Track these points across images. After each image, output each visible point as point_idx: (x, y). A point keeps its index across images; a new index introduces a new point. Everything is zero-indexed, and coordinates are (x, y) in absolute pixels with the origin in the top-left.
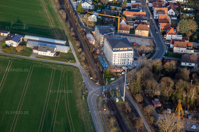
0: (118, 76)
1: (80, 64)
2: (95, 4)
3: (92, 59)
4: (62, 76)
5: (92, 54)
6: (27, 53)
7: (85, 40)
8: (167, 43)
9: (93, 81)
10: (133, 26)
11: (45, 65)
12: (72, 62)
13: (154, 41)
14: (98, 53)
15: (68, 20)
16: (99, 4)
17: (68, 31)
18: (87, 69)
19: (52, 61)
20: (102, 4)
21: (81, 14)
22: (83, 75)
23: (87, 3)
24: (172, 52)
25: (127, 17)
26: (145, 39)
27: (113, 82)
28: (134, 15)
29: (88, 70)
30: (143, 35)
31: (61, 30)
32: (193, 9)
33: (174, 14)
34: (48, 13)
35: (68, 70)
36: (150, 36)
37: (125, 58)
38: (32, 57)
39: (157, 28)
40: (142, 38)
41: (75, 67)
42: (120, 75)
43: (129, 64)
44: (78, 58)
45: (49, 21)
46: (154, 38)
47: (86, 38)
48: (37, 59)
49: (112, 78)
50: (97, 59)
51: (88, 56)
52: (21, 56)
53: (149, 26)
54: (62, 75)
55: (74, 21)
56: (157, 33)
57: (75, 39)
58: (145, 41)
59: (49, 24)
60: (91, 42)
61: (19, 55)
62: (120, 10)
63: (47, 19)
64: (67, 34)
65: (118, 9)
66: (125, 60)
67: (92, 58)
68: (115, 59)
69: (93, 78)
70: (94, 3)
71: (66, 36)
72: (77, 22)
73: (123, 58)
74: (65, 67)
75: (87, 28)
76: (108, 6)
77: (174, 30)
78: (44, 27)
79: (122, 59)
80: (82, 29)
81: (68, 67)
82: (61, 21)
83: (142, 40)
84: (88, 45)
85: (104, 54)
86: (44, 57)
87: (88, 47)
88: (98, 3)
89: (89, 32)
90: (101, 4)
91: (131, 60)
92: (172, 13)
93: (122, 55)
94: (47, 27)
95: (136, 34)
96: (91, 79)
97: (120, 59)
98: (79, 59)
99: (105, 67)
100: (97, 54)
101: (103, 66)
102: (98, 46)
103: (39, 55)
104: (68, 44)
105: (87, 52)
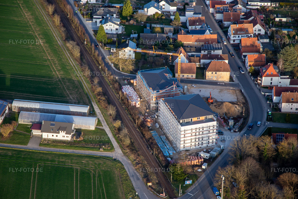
0: (197, 174)
1: (123, 152)
2: (125, 23)
3: (142, 141)
4: (94, 183)
5: (139, 128)
6: (20, 136)
7: (122, 100)
8: (267, 94)
9: (154, 190)
10: (200, 62)
11: (59, 162)
12: (108, 150)
13: (241, 91)
14: (149, 125)
15: (85, 59)
16: (132, 22)
17: (87, 82)
18: (138, 164)
19: (70, 151)
20: (137, 21)
21: (105, 45)
22: (133, 176)
23: (113, 24)
24: (278, 112)
25: (184, 45)
26: (225, 87)
27: (190, 189)
28: (196, 41)
29: (140, 165)
30: (220, 80)
31: (76, 82)
32: (290, 19)
33: (263, 32)
34: (46, 47)
35: (103, 169)
36: (233, 81)
37: (203, 136)
38: (32, 146)
39: (240, 64)
40: (219, 85)
41: (115, 160)
42: (200, 170)
43: (210, 144)
44: (116, 139)
45: (51, 65)
46: (240, 85)
47: (123, 95)
48: (43, 148)
49: (188, 180)
50: (150, 138)
51: (134, 133)
52: (12, 145)
53: (227, 61)
54: (94, 180)
55: (95, 61)
56: (243, 73)
57: (104, 100)
58: (226, 91)
59: (51, 71)
60: (134, 102)
61: (8, 143)
62: (170, 31)
63: (46, 61)
64: (87, 88)
65: (167, 31)
66: (202, 138)
67: (142, 138)
68: (185, 139)
69: (153, 184)
70: (124, 21)
71: (87, 94)
72: (100, 63)
73: (199, 135)
74: (97, 161)
75: (120, 74)
76: (148, 25)
77: (274, 69)
78: (44, 77)
79: (197, 137)
80: (112, 77)
81: (101, 162)
82: (72, 62)
83: (221, 91)
84: (128, 110)
85: (161, 127)
86: (55, 144)
87: (130, 114)
88: (130, 20)
89: (126, 82)
90: (135, 23)
91: (214, 137)
92: (260, 30)
93: (198, 130)
94: (49, 77)
95: (207, 78)
96: (150, 186)
97: (194, 137)
98: (118, 143)
99: (168, 154)
100: (149, 127)
101: (165, 154)
102: (148, 110)
103: (45, 140)
104: (94, 111)
105: (130, 125)
